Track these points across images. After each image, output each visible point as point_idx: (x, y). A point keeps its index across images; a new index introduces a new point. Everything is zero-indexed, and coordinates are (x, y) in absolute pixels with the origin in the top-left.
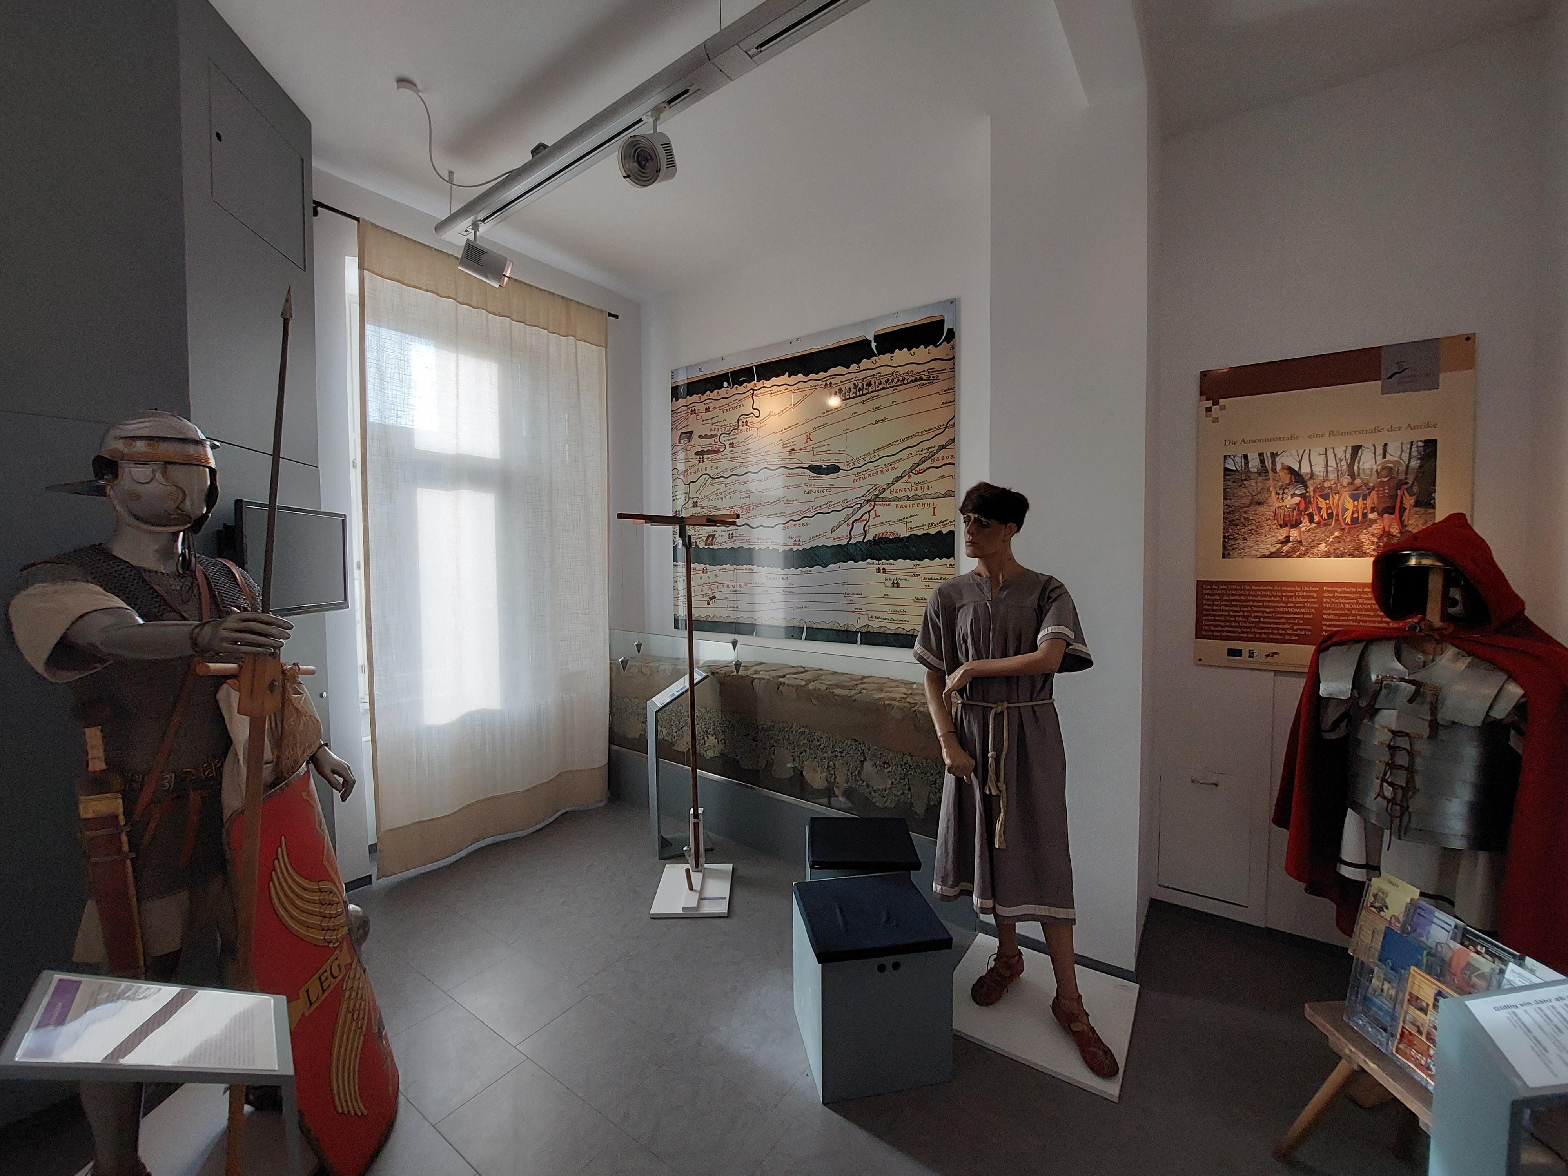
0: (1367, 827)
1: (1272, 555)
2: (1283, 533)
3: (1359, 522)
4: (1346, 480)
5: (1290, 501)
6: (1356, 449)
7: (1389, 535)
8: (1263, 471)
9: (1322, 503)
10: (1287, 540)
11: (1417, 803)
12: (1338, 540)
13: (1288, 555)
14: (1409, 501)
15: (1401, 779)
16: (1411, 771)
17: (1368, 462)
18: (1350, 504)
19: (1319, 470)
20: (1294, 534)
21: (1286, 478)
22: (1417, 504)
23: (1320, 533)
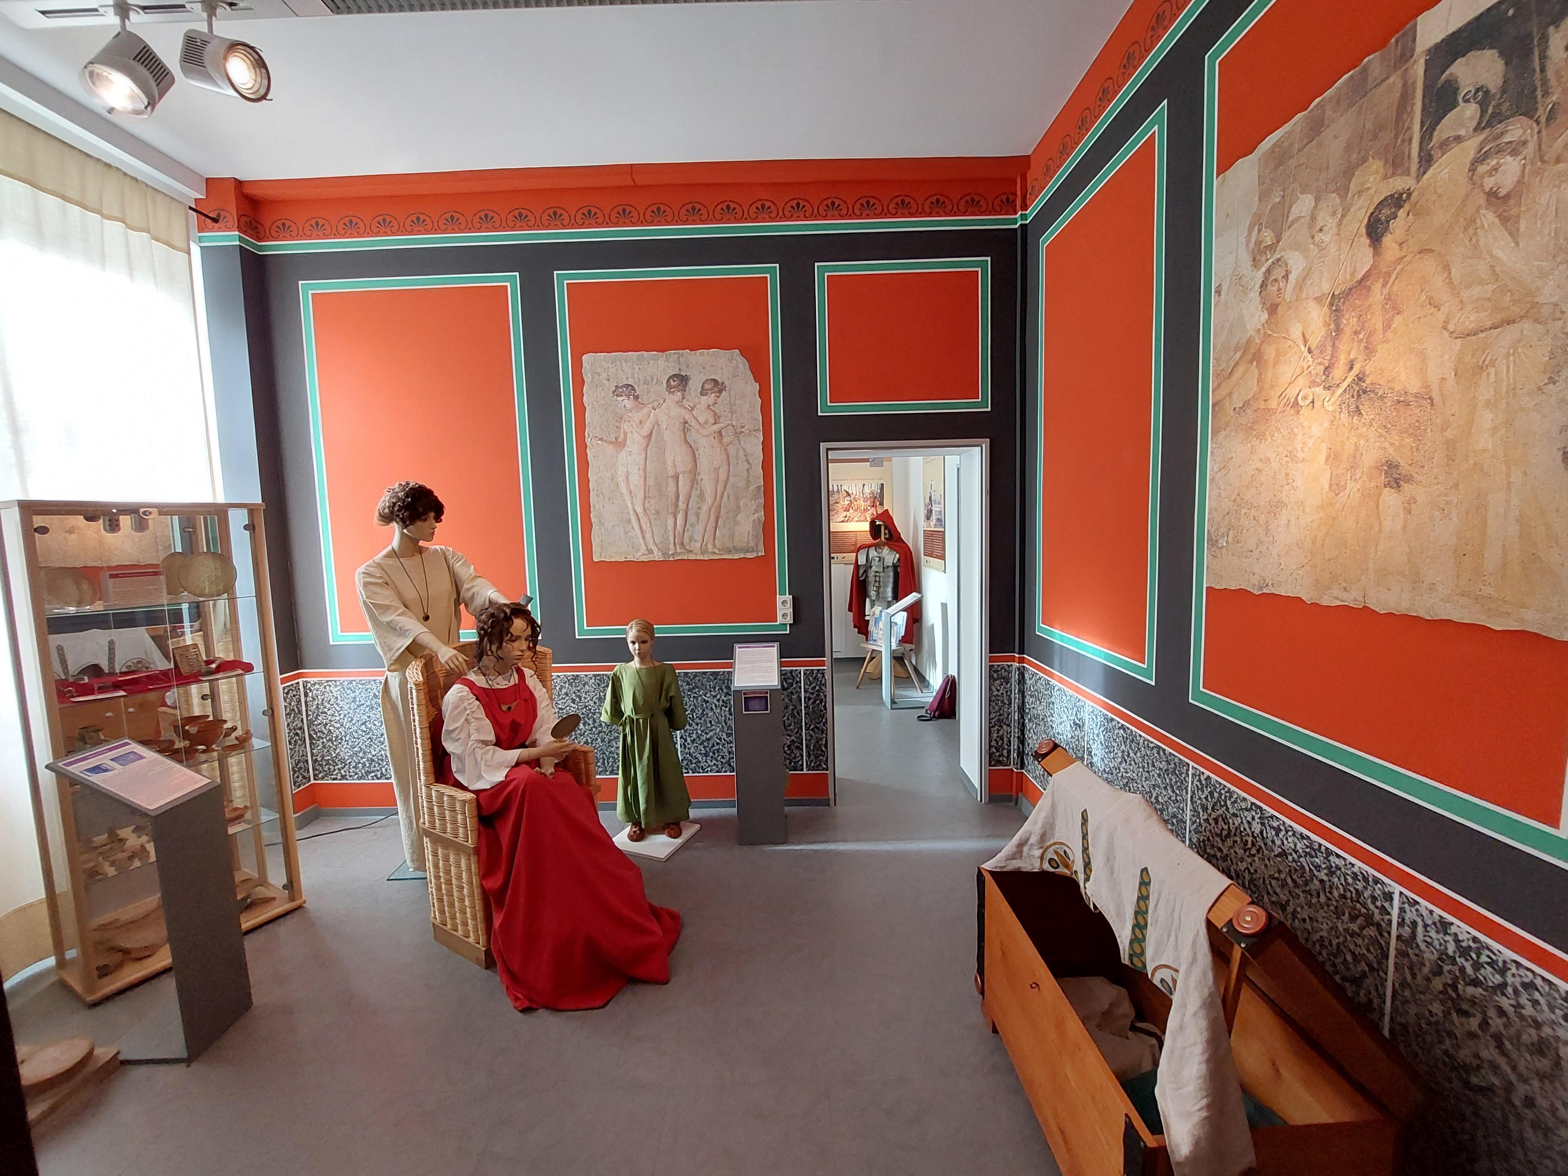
0: (871, 600)
1: (842, 522)
2: (845, 514)
3: (866, 510)
4: (862, 495)
5: (847, 503)
6: (864, 485)
7: (873, 514)
8: (838, 491)
9: (855, 503)
10: (846, 517)
11: (881, 590)
12: (860, 516)
13: (847, 521)
14: (878, 503)
15: (877, 585)
16: (879, 582)
17: (867, 490)
18: (863, 503)
19: (854, 492)
20: (848, 514)
21: (845, 494)
22: (880, 504)
23: (855, 513)
